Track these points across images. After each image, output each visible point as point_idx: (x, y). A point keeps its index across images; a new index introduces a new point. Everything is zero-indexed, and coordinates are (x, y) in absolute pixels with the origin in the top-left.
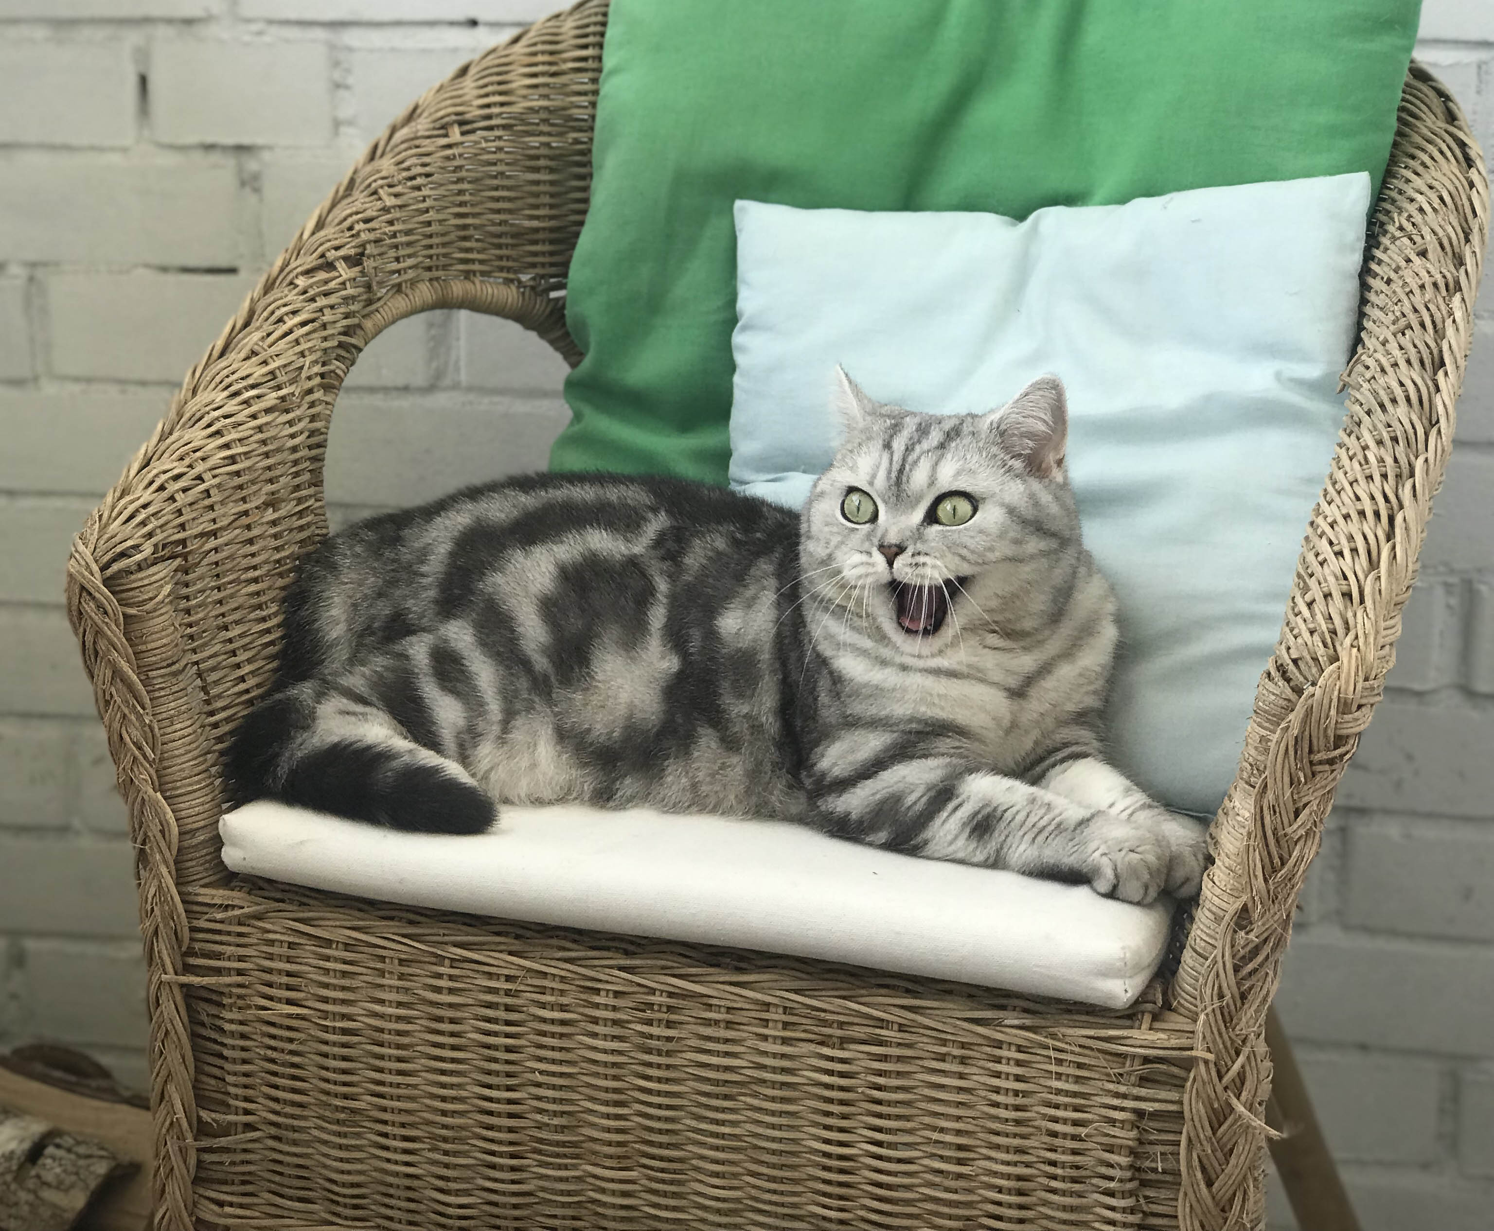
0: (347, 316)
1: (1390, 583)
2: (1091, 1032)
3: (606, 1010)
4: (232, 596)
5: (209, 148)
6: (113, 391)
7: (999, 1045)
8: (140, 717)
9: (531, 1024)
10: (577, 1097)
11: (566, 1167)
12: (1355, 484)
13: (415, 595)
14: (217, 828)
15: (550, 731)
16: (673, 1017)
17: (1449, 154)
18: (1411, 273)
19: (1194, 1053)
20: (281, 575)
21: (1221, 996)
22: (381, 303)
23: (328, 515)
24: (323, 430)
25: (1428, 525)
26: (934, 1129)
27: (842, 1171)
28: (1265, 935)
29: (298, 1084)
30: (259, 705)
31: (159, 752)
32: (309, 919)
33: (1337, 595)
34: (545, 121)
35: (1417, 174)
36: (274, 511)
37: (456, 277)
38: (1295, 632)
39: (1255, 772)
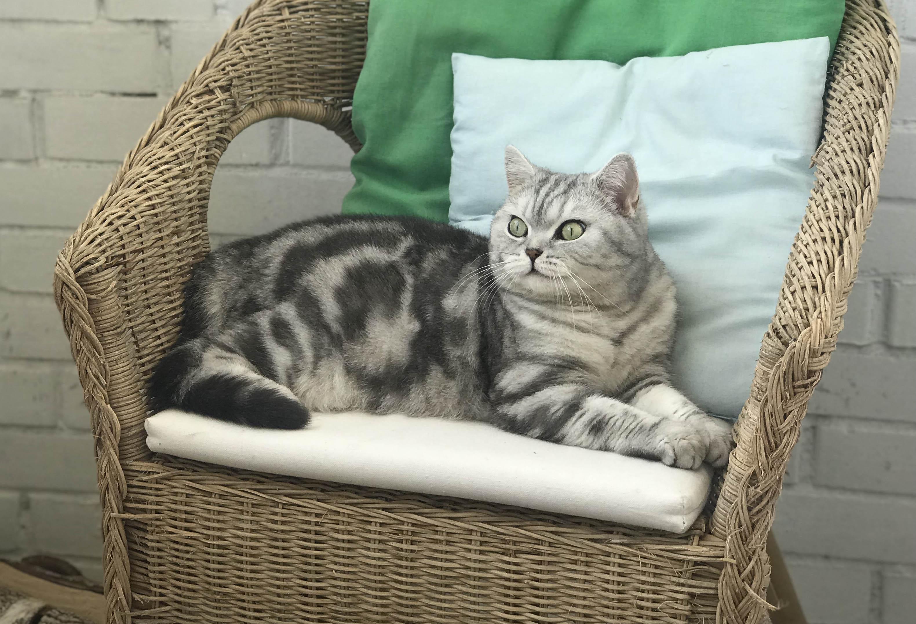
0: (221, 122)
1: (840, 280)
2: (663, 547)
3: (375, 534)
4: (152, 288)
5: (140, 21)
6: (83, 165)
7: (608, 554)
8: (97, 359)
9: (330, 543)
10: (358, 585)
12: (820, 222)
13: (260, 288)
14: (143, 426)
15: (341, 368)
16: (415, 538)
17: (876, 26)
18: (853, 96)
19: (724, 559)
20: (182, 276)
21: (740, 525)
22: (242, 114)
23: (210, 240)
24: (207, 189)
25: (863, 246)
26: (570, 604)
28: (766, 489)
29: (192, 578)
30: (169, 353)
31: (109, 381)
32: (200, 480)
33: (809, 287)
34: (339, 6)
35: (857, 38)
36: (178, 237)
37: (286, 99)
38: (784, 309)
39: (760, 392)
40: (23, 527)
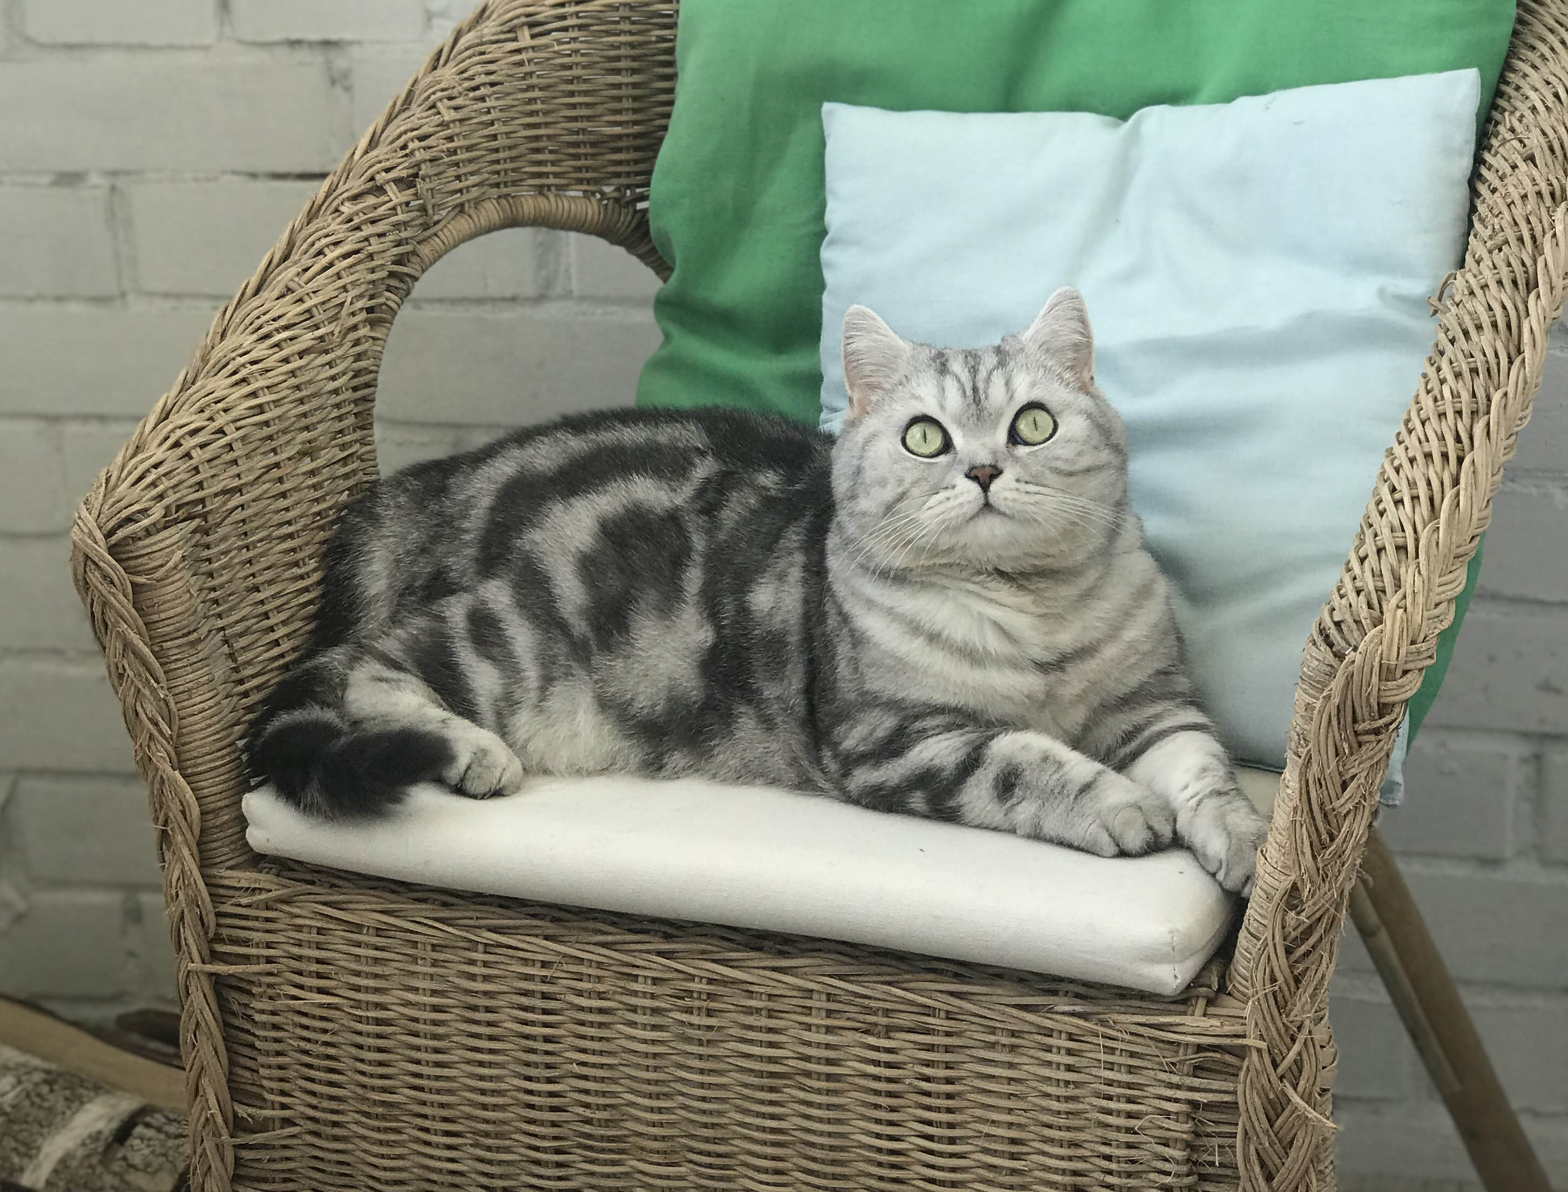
0: (399, 244)
1: (1449, 534)
2: (1143, 1019)
3: (644, 998)
4: (262, 555)
5: (295, 44)
7: (1049, 1033)
8: (153, 691)
9: (569, 1013)
10: (619, 1089)
11: (612, 1164)
12: (1426, 424)
13: (455, 554)
14: (241, 809)
15: (589, 699)
16: (713, 1005)
18: (1515, 181)
19: (1247, 1041)
20: (322, 528)
21: (1273, 980)
22: (440, 226)
23: (378, 461)
24: (373, 369)
26: (985, 1121)
27: (894, 1166)
28: (1317, 915)
29: (334, 1077)
31: (175, 728)
32: (338, 902)
33: (1390, 550)
34: (627, 18)
35: (1534, 67)
36: (312, 460)
37: (527, 193)
38: (1342, 592)
39: (1302, 742)
40: (132, 954)
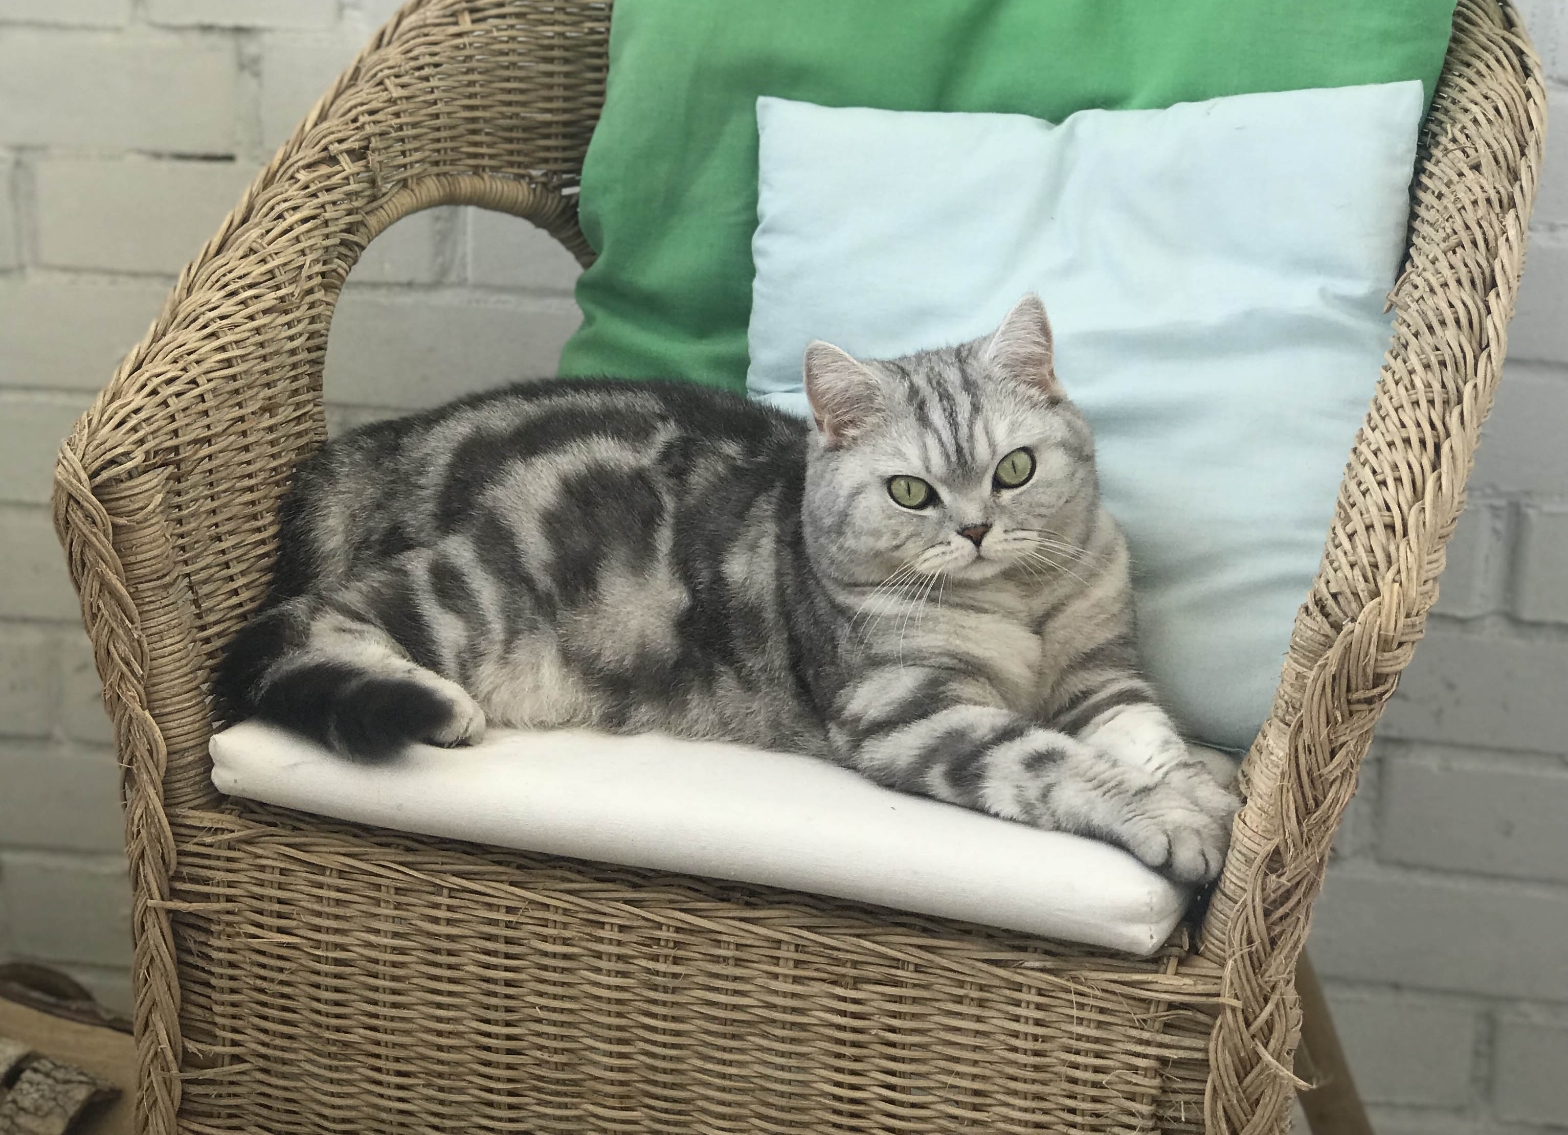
0: (349, 213)
1: (1435, 514)
2: (1115, 976)
3: (611, 944)
4: (225, 505)
5: (207, 29)
6: (103, 280)
7: (1018, 987)
8: (128, 631)
9: (532, 957)
10: (580, 1033)
11: (566, 1106)
12: (1400, 410)
13: (411, 509)
14: (208, 748)
15: (554, 653)
16: (680, 953)
17: (1505, 62)
18: (1464, 188)
19: (1220, 1000)
20: (277, 484)
21: (1250, 941)
22: (386, 198)
23: (327, 415)
24: (323, 332)
25: (1476, 455)
26: (950, 1073)
27: (853, 1115)
28: (1298, 879)
29: (290, 1015)
30: (253, 620)
31: (147, 668)
32: (304, 845)
33: (1379, 526)
34: (562, 9)
35: (1472, 83)
36: (271, 417)
37: (464, 172)
38: (1335, 565)
39: (1291, 709)
